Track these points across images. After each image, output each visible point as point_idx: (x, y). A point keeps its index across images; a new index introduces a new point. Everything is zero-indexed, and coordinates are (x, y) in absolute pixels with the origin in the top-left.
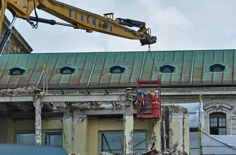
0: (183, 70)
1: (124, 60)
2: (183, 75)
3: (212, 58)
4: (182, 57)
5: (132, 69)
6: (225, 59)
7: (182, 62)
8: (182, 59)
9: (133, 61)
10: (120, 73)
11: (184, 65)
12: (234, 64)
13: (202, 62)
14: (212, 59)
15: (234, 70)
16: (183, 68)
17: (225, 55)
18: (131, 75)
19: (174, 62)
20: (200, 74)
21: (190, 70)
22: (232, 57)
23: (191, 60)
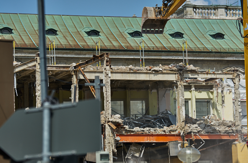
0: (64, 34)
1: (3, 20)
2: (68, 39)
3: (81, 23)
4: (54, 21)
5: (17, 30)
6: (91, 25)
7: (56, 25)
8: (55, 23)
9: (12, 22)
10: (10, 34)
11: (60, 28)
12: (103, 30)
13: (74, 27)
14: (82, 25)
15: (107, 36)
16: (62, 32)
17: (90, 21)
18: (20, 35)
19: (49, 25)
20: (81, 38)
21: (69, 34)
22: (97, 23)
23: (63, 24)
